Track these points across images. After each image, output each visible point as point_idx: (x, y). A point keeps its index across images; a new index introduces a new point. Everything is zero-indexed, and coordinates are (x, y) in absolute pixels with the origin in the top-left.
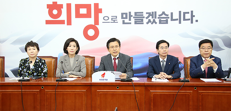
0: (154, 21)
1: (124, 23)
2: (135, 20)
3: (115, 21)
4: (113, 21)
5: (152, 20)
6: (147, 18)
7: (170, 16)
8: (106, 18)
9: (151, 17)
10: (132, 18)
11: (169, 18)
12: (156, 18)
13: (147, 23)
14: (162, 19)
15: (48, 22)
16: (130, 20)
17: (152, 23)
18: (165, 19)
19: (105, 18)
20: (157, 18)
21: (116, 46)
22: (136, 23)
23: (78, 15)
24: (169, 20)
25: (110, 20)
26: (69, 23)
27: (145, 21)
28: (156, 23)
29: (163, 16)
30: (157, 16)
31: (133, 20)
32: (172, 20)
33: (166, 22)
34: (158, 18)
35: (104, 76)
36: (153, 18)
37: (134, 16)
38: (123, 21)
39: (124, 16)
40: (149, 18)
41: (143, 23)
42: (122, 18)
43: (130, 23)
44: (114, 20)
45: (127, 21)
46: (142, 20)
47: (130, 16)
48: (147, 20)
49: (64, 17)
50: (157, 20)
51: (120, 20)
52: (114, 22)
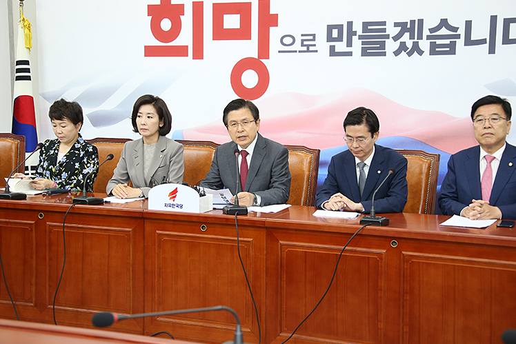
0: (416, 48)
1: (333, 52)
2: (363, 43)
3: (311, 48)
4: (305, 48)
5: (409, 44)
6: (396, 38)
7: (462, 32)
8: (288, 40)
9: (406, 36)
10: (355, 38)
11: (458, 37)
12: (420, 37)
13: (397, 53)
14: (439, 42)
15: (150, 51)
16: (349, 44)
17: (410, 54)
18: (447, 42)
19: (285, 41)
20: (424, 37)
21: (245, 122)
22: (365, 53)
23: (221, 33)
24: (460, 43)
25: (298, 46)
26: (198, 54)
27: (391, 46)
28: (421, 53)
29: (444, 31)
30: (426, 33)
31: (357, 44)
32: (469, 42)
33: (452, 50)
34: (428, 38)
35: (175, 197)
36: (412, 37)
37: (360, 32)
38: (332, 48)
39: (335, 33)
40: (402, 40)
41: (384, 54)
42: (330, 38)
43: (350, 54)
44: (308, 43)
45: (341, 47)
46: (383, 46)
47: (351, 33)
48: (397, 45)
49: (185, 38)
50: (425, 45)
51: (322, 44)
52: (308, 51)
